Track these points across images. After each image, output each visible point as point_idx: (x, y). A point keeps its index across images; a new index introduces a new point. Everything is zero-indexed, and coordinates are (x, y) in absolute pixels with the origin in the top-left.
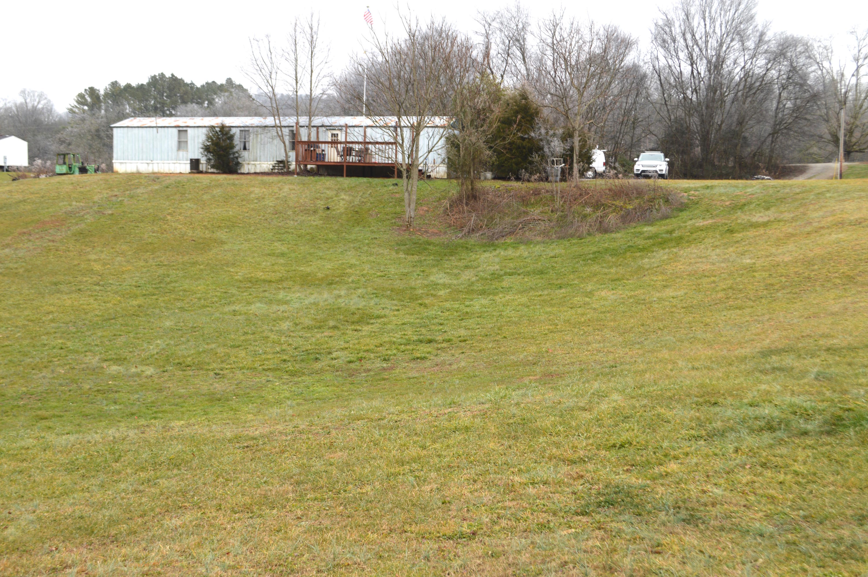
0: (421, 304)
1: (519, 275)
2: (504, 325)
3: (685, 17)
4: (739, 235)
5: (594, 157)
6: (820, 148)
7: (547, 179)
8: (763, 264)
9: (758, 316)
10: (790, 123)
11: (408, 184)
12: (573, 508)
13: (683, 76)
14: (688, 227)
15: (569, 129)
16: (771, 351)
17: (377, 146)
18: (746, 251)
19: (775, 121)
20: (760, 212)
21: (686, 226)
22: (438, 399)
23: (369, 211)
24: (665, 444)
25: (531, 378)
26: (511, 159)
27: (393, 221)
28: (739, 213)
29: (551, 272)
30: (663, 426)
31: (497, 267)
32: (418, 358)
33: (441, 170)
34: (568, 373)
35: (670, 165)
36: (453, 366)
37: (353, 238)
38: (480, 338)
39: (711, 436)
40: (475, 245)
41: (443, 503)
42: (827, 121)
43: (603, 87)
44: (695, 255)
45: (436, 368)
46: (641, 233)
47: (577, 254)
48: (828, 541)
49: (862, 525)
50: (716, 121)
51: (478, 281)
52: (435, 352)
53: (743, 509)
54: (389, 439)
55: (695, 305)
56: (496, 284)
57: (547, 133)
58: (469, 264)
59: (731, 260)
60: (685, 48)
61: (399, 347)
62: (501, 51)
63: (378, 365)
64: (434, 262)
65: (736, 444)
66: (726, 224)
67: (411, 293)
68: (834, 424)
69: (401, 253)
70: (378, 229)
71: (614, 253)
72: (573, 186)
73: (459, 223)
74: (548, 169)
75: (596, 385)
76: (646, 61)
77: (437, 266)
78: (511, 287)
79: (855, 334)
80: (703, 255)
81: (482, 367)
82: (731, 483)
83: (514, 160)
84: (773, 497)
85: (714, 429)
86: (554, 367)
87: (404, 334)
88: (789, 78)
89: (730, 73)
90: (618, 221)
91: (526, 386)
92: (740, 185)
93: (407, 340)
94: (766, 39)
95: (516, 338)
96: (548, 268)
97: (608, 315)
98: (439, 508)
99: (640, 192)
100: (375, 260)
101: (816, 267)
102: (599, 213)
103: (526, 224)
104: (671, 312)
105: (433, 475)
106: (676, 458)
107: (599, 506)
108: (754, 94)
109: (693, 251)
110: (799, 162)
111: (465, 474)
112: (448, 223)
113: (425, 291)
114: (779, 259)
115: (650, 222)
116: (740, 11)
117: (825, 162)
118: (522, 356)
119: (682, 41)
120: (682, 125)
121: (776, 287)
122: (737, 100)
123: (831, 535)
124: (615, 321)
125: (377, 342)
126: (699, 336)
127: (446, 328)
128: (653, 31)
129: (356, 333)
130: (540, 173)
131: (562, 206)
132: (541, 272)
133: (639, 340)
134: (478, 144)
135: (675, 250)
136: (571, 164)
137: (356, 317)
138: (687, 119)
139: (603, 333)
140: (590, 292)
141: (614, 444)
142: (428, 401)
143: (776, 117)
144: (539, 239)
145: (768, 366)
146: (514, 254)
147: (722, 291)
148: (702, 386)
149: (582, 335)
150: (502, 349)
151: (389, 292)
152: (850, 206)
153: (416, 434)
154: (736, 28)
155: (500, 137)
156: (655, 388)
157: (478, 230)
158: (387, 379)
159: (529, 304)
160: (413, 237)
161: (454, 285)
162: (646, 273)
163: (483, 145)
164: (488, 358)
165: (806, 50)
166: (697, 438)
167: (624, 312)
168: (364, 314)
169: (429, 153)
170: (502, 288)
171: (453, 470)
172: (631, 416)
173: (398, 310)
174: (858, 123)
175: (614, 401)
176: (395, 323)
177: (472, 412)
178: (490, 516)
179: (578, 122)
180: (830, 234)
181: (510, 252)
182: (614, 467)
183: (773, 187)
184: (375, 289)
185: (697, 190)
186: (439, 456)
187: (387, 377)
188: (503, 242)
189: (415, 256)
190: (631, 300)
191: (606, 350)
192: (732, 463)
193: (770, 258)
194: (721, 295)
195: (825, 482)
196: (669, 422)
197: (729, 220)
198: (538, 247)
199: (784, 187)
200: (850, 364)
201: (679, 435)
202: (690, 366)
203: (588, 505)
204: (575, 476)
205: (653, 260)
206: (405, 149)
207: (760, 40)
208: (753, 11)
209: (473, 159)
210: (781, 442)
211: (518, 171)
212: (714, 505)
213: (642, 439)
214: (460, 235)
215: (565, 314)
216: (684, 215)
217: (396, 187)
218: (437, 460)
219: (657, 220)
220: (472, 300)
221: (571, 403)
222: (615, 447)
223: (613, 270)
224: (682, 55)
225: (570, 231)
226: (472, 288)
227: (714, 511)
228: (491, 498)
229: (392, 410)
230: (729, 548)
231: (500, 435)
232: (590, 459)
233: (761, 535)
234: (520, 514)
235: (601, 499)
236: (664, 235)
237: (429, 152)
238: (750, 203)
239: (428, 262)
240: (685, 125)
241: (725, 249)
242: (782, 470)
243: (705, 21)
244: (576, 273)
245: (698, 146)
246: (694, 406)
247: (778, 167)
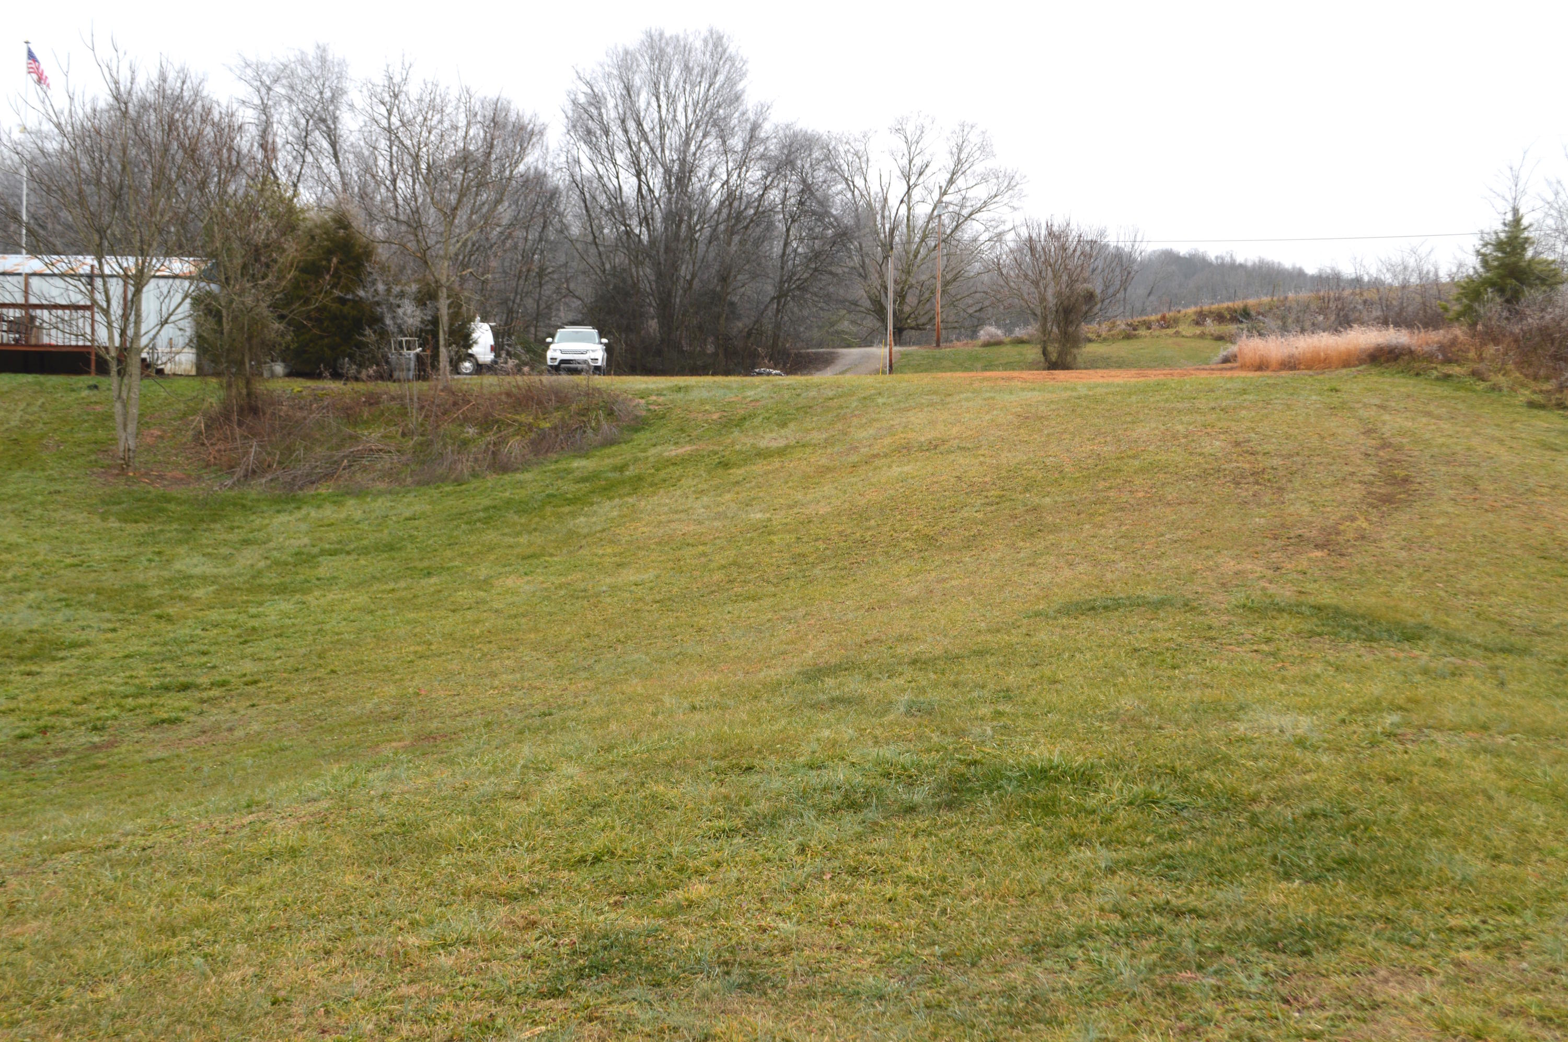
0: (160, 617)
1: (348, 553)
2: (330, 650)
3: (624, 92)
4: (739, 472)
5: (474, 336)
6: (853, 322)
7: (390, 377)
8: (785, 521)
9: (786, 610)
10: (806, 280)
11: (120, 386)
12: (531, 985)
13: (624, 194)
14: (651, 459)
15: (428, 284)
16: (820, 671)
17: (54, 312)
18: (754, 499)
19: (782, 276)
20: (771, 431)
21: (647, 458)
22: (219, 798)
23: (42, 438)
24: (676, 850)
25: (394, 744)
26: (322, 338)
27: (93, 457)
28: (736, 433)
29: (409, 546)
30: (666, 816)
31: (306, 540)
32: (163, 721)
33: (186, 360)
34: (462, 731)
35: (609, 349)
36: (236, 733)
37: (11, 492)
38: (285, 675)
39: (752, 827)
40: (258, 501)
41: (273, 1004)
42: (865, 277)
43: (484, 210)
44: (666, 508)
45: (203, 738)
46: (568, 471)
47: (455, 511)
48: (993, 995)
49: (1039, 960)
50: (682, 273)
51: (270, 567)
52: (197, 708)
53: (836, 953)
54: (136, 886)
55: (677, 596)
56: (305, 572)
57: (389, 291)
58: (251, 536)
59: (730, 515)
60: (626, 146)
61: (123, 702)
62: (290, 139)
63: (83, 740)
64: (180, 535)
65: (800, 838)
66: (716, 453)
67: (138, 596)
68: (956, 790)
69: (112, 519)
70: (62, 473)
71: (523, 508)
72: (440, 387)
73: (224, 459)
74: (393, 357)
75: (526, 750)
76: (557, 166)
77: (187, 542)
78: (335, 578)
79: (952, 634)
80: (680, 508)
81: (294, 730)
82: (804, 909)
83: (326, 341)
84: (883, 927)
85: (757, 814)
86: (435, 721)
87: (131, 677)
88: (801, 203)
89: (703, 191)
90: (526, 451)
91: (387, 761)
92: (735, 386)
93: (138, 687)
94: (762, 135)
95: (355, 673)
96: (403, 539)
97: (524, 620)
98: (267, 1014)
99: (561, 398)
100: (58, 534)
101: (873, 523)
102: (491, 437)
103: (355, 458)
104: (635, 611)
105: (241, 948)
106: (700, 873)
107: (581, 977)
108: (746, 228)
109: (662, 501)
110: (820, 345)
111: (306, 941)
112: (203, 460)
113: (167, 590)
114: (810, 510)
115: (583, 453)
116: (717, 86)
117: (860, 347)
118: (369, 706)
119: (620, 133)
120: (624, 281)
121: (810, 560)
122: (718, 238)
123: (993, 983)
124: (536, 630)
125: (75, 694)
126: (690, 651)
127: (215, 661)
128: (570, 114)
129: (29, 679)
130: (378, 365)
131: (422, 425)
132: (390, 547)
133: (585, 664)
134: (258, 310)
135: (630, 500)
136: (436, 348)
137: (29, 646)
138: (634, 270)
139: (518, 655)
140: (485, 581)
141: (582, 857)
142: (200, 803)
143: (782, 268)
144: (381, 486)
145: (823, 697)
146: (335, 515)
147: (719, 569)
148: (719, 739)
149: (479, 660)
150: (331, 694)
151: (93, 596)
152: (917, 418)
153: (190, 870)
154: (712, 114)
155: (300, 298)
156: (636, 747)
157: (264, 471)
158: (104, 766)
159: (372, 607)
160: (135, 488)
161: (224, 577)
162: (584, 542)
163: (266, 312)
164: (303, 712)
165: (827, 158)
166: (729, 833)
167: (551, 614)
168: (43, 640)
169: (162, 325)
170: (318, 579)
171: (278, 935)
172: (606, 803)
173: (114, 630)
174: (912, 280)
175: (568, 778)
176: (108, 655)
177: (298, 819)
178: (374, 1018)
179: (444, 272)
180: (890, 467)
181: (329, 512)
182: (591, 899)
183: (789, 387)
184: (64, 591)
185: (661, 395)
186: (246, 910)
187: (103, 762)
188: (313, 492)
189: (142, 525)
190: (562, 592)
191: (526, 685)
192: (800, 875)
193: (796, 510)
194: (718, 576)
195: (963, 891)
196: (674, 808)
197: (719, 445)
198: (380, 500)
199: (807, 387)
200: (955, 685)
201: (697, 831)
202: (686, 704)
203: (559, 976)
204: (521, 923)
205: (594, 519)
206: (113, 318)
207: (752, 137)
208: (740, 87)
209: (250, 338)
210: (874, 828)
211: (335, 360)
212: (785, 951)
213: (632, 842)
214: (229, 482)
215: (443, 622)
216: (642, 437)
217: (95, 392)
218: (242, 918)
219: (596, 447)
220: (261, 604)
221: (488, 786)
222: (585, 861)
223: (523, 539)
224: (621, 158)
225: (439, 471)
226: (258, 581)
227: (788, 963)
228: (368, 983)
229: (129, 827)
230: (832, 1028)
231: (362, 857)
232: (542, 889)
233: (881, 998)
234: (433, 1008)
235: (581, 961)
236: (610, 475)
237: (164, 322)
238: (752, 416)
239: (168, 535)
240: (630, 282)
241: (717, 495)
242: (888, 877)
243: (658, 99)
244: (457, 547)
245: (653, 318)
246: (713, 776)
247: (789, 355)
